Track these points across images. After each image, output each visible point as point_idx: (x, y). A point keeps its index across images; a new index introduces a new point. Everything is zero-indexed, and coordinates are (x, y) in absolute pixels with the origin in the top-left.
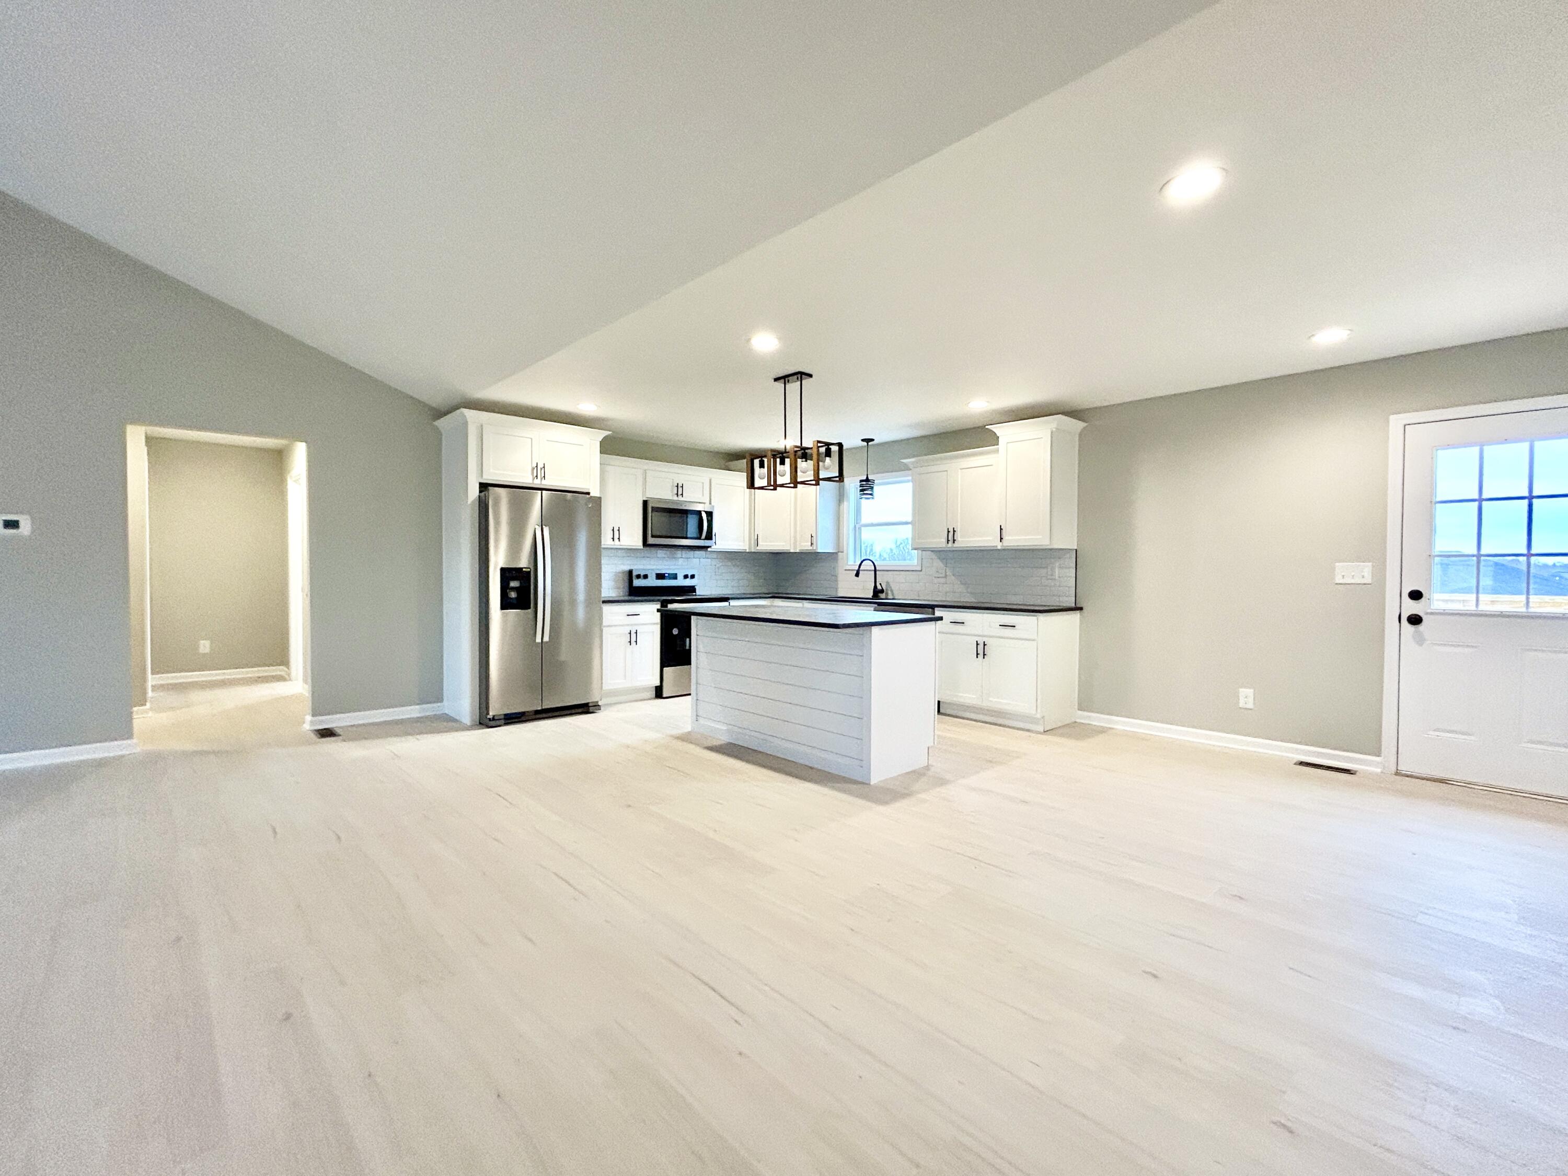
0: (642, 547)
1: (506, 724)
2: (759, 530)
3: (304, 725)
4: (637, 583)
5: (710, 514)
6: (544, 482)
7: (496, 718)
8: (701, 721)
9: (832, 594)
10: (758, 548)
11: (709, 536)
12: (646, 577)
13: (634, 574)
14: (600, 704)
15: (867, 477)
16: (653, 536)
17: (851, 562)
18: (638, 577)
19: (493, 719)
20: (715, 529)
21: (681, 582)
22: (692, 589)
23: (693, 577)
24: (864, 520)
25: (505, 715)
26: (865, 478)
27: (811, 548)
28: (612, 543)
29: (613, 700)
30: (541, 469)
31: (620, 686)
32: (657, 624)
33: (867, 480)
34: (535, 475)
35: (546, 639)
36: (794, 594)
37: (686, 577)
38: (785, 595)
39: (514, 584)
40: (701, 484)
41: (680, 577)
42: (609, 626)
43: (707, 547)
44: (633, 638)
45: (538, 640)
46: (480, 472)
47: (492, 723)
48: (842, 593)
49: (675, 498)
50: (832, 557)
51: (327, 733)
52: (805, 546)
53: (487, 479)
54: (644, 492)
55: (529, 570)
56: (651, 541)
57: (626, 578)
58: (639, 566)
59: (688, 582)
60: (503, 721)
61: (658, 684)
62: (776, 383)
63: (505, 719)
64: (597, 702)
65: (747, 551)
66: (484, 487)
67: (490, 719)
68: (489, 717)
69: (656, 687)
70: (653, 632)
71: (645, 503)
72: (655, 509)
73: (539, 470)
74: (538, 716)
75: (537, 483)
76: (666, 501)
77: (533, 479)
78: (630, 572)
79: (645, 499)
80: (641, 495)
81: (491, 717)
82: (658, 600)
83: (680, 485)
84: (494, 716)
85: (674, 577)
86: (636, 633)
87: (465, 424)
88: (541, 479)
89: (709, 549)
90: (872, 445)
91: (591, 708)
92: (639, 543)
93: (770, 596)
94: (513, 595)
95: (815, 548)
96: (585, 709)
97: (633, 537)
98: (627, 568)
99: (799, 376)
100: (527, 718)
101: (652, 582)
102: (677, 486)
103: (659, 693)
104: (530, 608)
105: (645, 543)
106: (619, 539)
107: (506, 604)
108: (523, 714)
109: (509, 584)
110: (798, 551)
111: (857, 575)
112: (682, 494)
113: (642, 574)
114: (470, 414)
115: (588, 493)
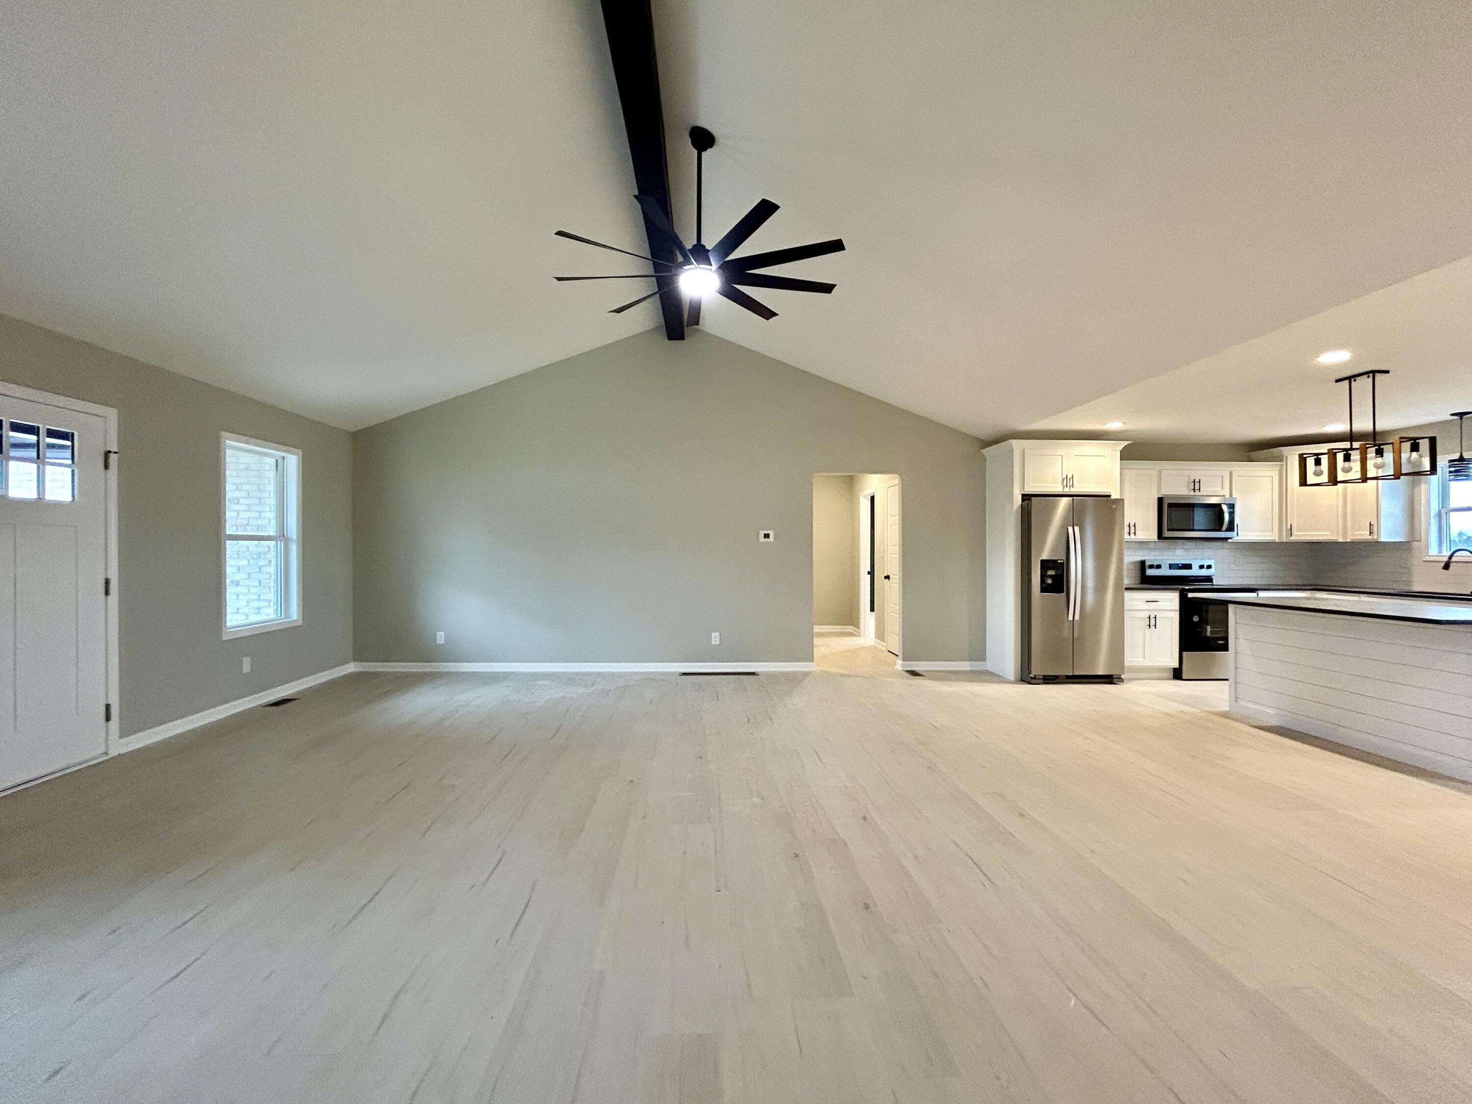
0: (1157, 540)
1: (1044, 683)
2: (1293, 520)
3: (897, 667)
4: (1150, 572)
5: (1232, 506)
6: (1072, 490)
7: (1037, 677)
8: (1242, 703)
9: (1404, 588)
10: (1292, 538)
11: (1231, 528)
12: (1159, 567)
13: (1147, 564)
14: (1123, 677)
15: (1461, 456)
16: (1168, 530)
17: (1433, 550)
18: (1151, 567)
19: (1034, 678)
20: (1237, 521)
21: (1195, 572)
22: (1209, 579)
23: (1209, 567)
24: (1453, 504)
25: (1044, 676)
26: (1456, 456)
27: (1370, 537)
28: (1128, 537)
29: (1133, 675)
30: (1070, 479)
31: (1138, 664)
32: (1175, 610)
33: (1461, 459)
34: (1065, 484)
35: (1077, 617)
36: (1341, 587)
37: (1202, 567)
38: (1334, 588)
39: (1051, 572)
40: (1220, 478)
41: (1195, 567)
42: (1130, 610)
43: (1227, 539)
44: (1152, 622)
45: (1071, 618)
46: (1022, 486)
47: (1033, 681)
48: (1417, 588)
49: (1192, 493)
50: (1403, 548)
51: (914, 673)
52: (1364, 535)
53: (1029, 490)
54: (1158, 492)
55: (1062, 561)
56: (1167, 534)
57: (1138, 568)
58: (1150, 557)
59: (1204, 572)
60: (1041, 681)
61: (1176, 664)
62: (1337, 383)
63: (1043, 679)
64: (1120, 675)
65: (1277, 541)
66: (1026, 498)
67: (1032, 678)
68: (1031, 676)
69: (1175, 669)
70: (1172, 618)
71: (1160, 500)
72: (1170, 505)
73: (1068, 480)
74: (1069, 680)
75: (1067, 490)
76: (1182, 497)
77: (1064, 487)
78: (1143, 563)
79: (1160, 496)
80: (1156, 494)
81: (1033, 676)
82: (1176, 589)
83: (1197, 480)
84: (1035, 676)
85: (1188, 567)
86: (1155, 618)
87: (1012, 451)
88: (1070, 487)
89: (1229, 541)
90: (1467, 418)
91: (1114, 680)
92: (1154, 536)
93: (1312, 587)
94: (1049, 581)
95: (1376, 538)
96: (1109, 679)
97: (1147, 530)
98: (1139, 559)
99: (1371, 375)
100: (1059, 681)
101: (1165, 572)
102: (1194, 482)
103: (1177, 674)
104: (1063, 592)
105: (1160, 536)
106: (1135, 533)
107: (1045, 589)
108: (1056, 677)
109: (1047, 572)
110: (1349, 541)
111: (1447, 566)
112: (1199, 489)
113: (1155, 563)
114: (1016, 444)
115: (1109, 496)
